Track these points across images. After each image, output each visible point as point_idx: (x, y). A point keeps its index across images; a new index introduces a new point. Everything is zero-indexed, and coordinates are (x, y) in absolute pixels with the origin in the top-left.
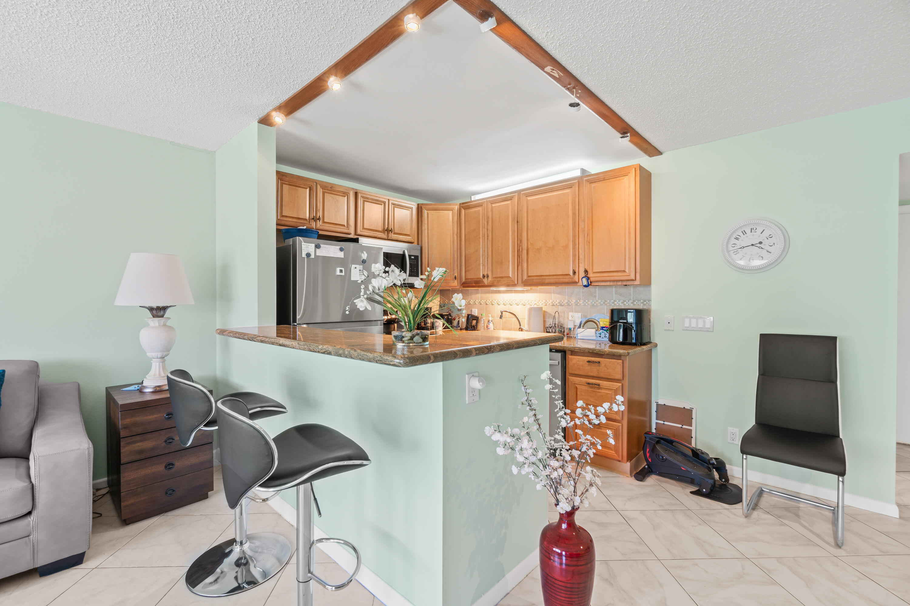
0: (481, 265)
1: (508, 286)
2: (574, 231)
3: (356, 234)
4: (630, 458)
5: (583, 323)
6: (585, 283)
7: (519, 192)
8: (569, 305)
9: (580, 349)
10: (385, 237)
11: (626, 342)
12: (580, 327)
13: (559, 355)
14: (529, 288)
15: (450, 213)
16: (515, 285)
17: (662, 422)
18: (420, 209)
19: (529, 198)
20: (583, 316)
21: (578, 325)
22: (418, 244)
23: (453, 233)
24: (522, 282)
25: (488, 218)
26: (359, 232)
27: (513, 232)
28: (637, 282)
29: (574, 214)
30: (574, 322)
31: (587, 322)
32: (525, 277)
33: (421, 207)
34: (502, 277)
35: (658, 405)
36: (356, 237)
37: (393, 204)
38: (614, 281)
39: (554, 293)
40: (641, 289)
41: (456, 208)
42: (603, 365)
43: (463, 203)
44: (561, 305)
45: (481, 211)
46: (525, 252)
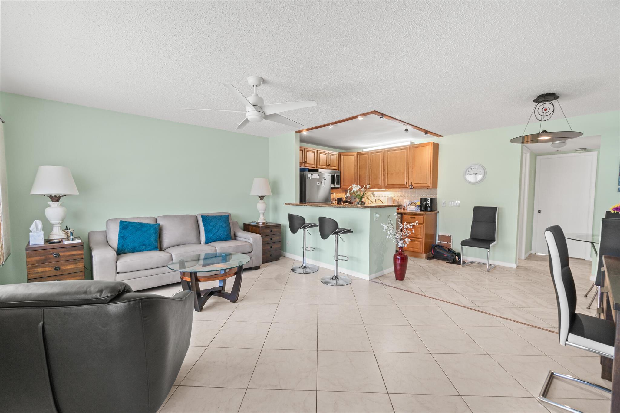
0: (367, 179)
1: (379, 188)
2: (407, 167)
3: (317, 167)
4: (425, 252)
5: (410, 204)
6: (411, 188)
7: (384, 149)
8: (404, 196)
9: (408, 213)
10: (327, 168)
11: (426, 210)
12: (409, 205)
13: (399, 216)
14: (387, 189)
15: (353, 156)
16: (381, 188)
17: (440, 242)
18: (340, 155)
19: (389, 152)
20: (410, 201)
21: (408, 205)
22: (339, 170)
23: (354, 165)
24: (385, 187)
25: (370, 159)
26: (318, 167)
27: (381, 166)
28: (431, 188)
29: (407, 160)
30: (406, 203)
31: (412, 203)
32: (386, 185)
33: (340, 154)
34: (376, 185)
35: (439, 235)
36: (317, 169)
37: (330, 154)
38: (422, 187)
39: (398, 191)
40: (433, 190)
41: (356, 154)
42: (416, 218)
43: (359, 152)
44: (401, 197)
45: (367, 157)
46: (386, 174)
